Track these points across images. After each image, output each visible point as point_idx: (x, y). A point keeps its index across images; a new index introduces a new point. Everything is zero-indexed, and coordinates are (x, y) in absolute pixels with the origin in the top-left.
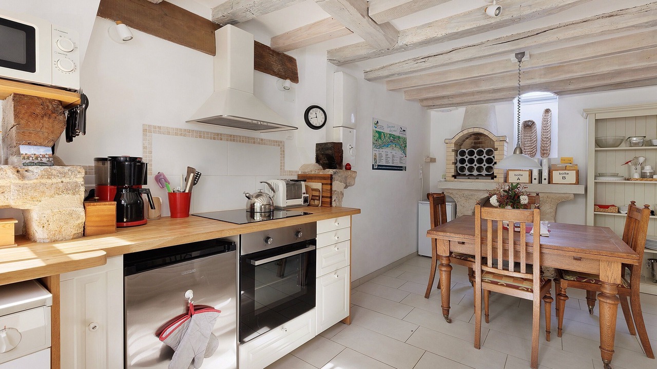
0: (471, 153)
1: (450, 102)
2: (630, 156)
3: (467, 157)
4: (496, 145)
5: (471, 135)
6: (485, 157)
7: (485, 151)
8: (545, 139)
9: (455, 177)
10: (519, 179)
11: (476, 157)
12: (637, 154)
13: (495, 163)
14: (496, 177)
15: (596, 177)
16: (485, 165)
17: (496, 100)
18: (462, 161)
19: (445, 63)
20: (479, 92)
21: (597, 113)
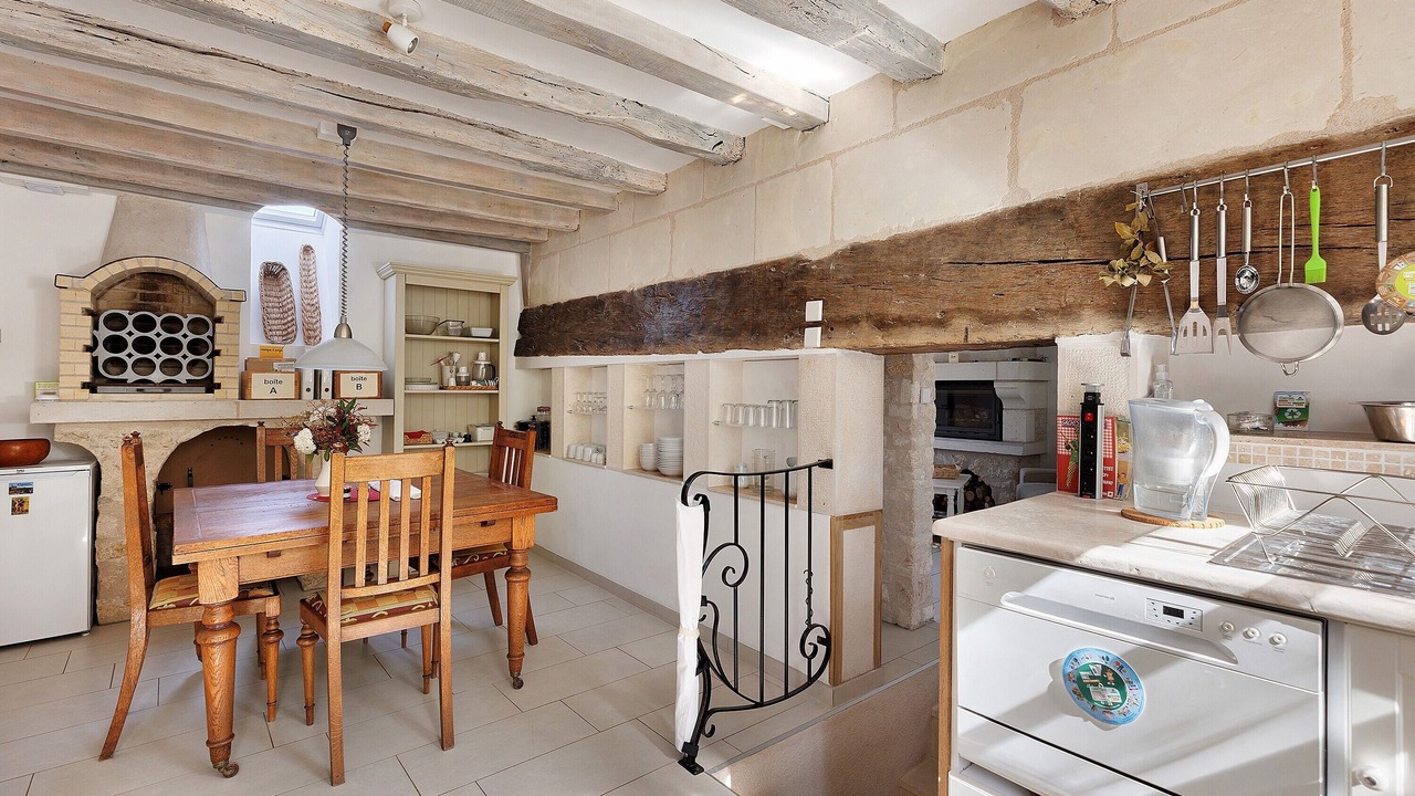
0: (144, 324)
1: (81, 170)
2: (441, 350)
3: (130, 334)
4: (220, 310)
5: (132, 277)
6: (185, 336)
7: (185, 322)
8: (308, 308)
9: (91, 387)
10: (273, 390)
11: (158, 334)
12: (450, 348)
13: (216, 353)
14: (218, 386)
15: (408, 382)
16: (184, 357)
17: (217, 201)
18: (115, 344)
19: (187, 74)
20: (180, 169)
21: (410, 274)
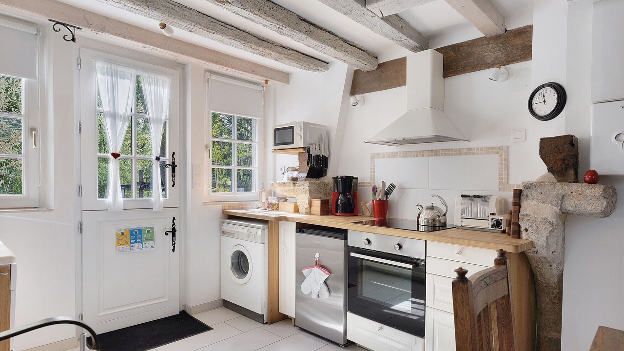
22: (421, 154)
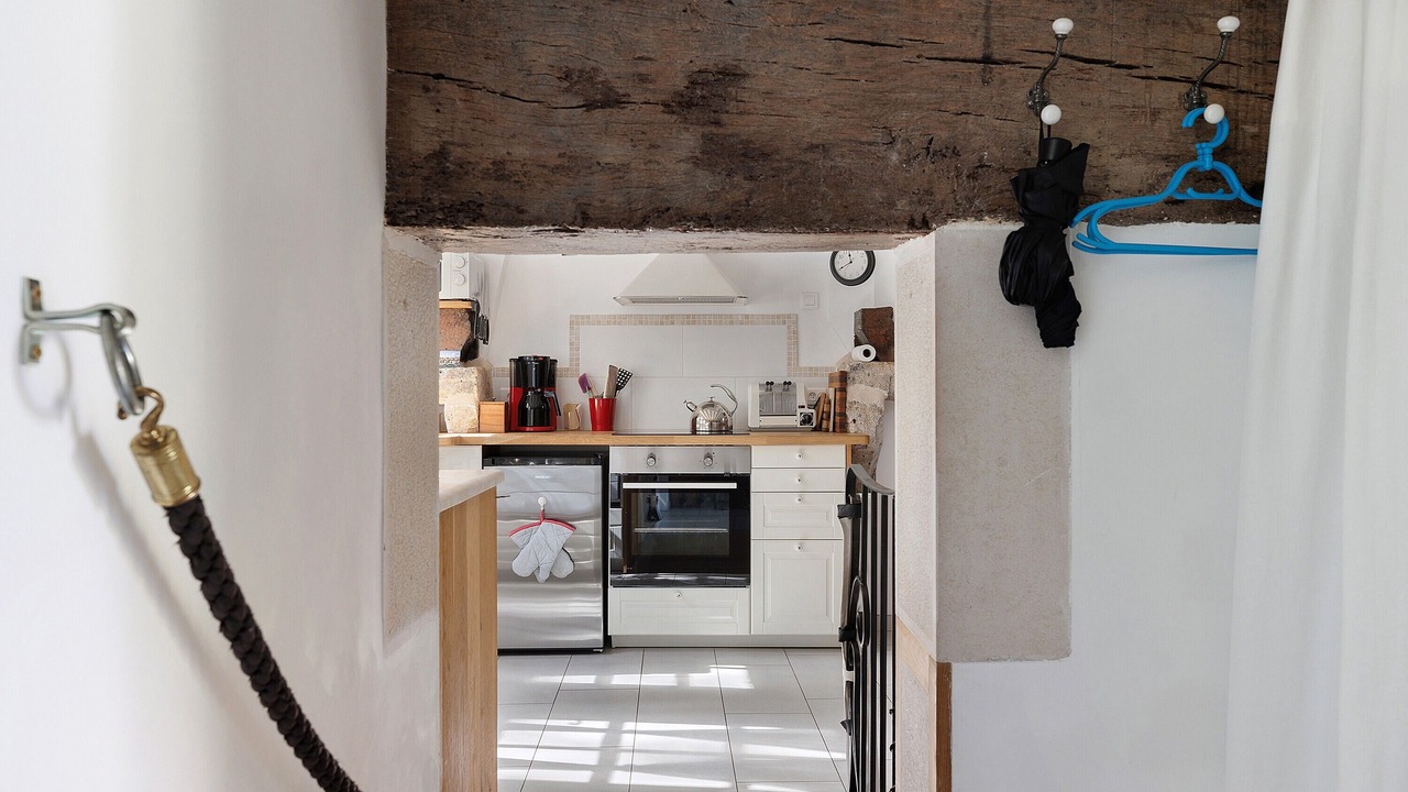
22: (668, 320)
